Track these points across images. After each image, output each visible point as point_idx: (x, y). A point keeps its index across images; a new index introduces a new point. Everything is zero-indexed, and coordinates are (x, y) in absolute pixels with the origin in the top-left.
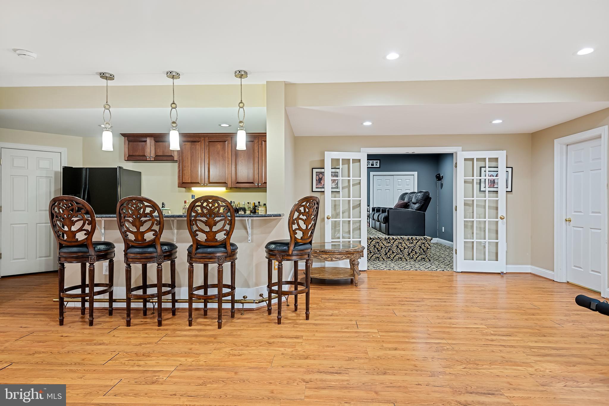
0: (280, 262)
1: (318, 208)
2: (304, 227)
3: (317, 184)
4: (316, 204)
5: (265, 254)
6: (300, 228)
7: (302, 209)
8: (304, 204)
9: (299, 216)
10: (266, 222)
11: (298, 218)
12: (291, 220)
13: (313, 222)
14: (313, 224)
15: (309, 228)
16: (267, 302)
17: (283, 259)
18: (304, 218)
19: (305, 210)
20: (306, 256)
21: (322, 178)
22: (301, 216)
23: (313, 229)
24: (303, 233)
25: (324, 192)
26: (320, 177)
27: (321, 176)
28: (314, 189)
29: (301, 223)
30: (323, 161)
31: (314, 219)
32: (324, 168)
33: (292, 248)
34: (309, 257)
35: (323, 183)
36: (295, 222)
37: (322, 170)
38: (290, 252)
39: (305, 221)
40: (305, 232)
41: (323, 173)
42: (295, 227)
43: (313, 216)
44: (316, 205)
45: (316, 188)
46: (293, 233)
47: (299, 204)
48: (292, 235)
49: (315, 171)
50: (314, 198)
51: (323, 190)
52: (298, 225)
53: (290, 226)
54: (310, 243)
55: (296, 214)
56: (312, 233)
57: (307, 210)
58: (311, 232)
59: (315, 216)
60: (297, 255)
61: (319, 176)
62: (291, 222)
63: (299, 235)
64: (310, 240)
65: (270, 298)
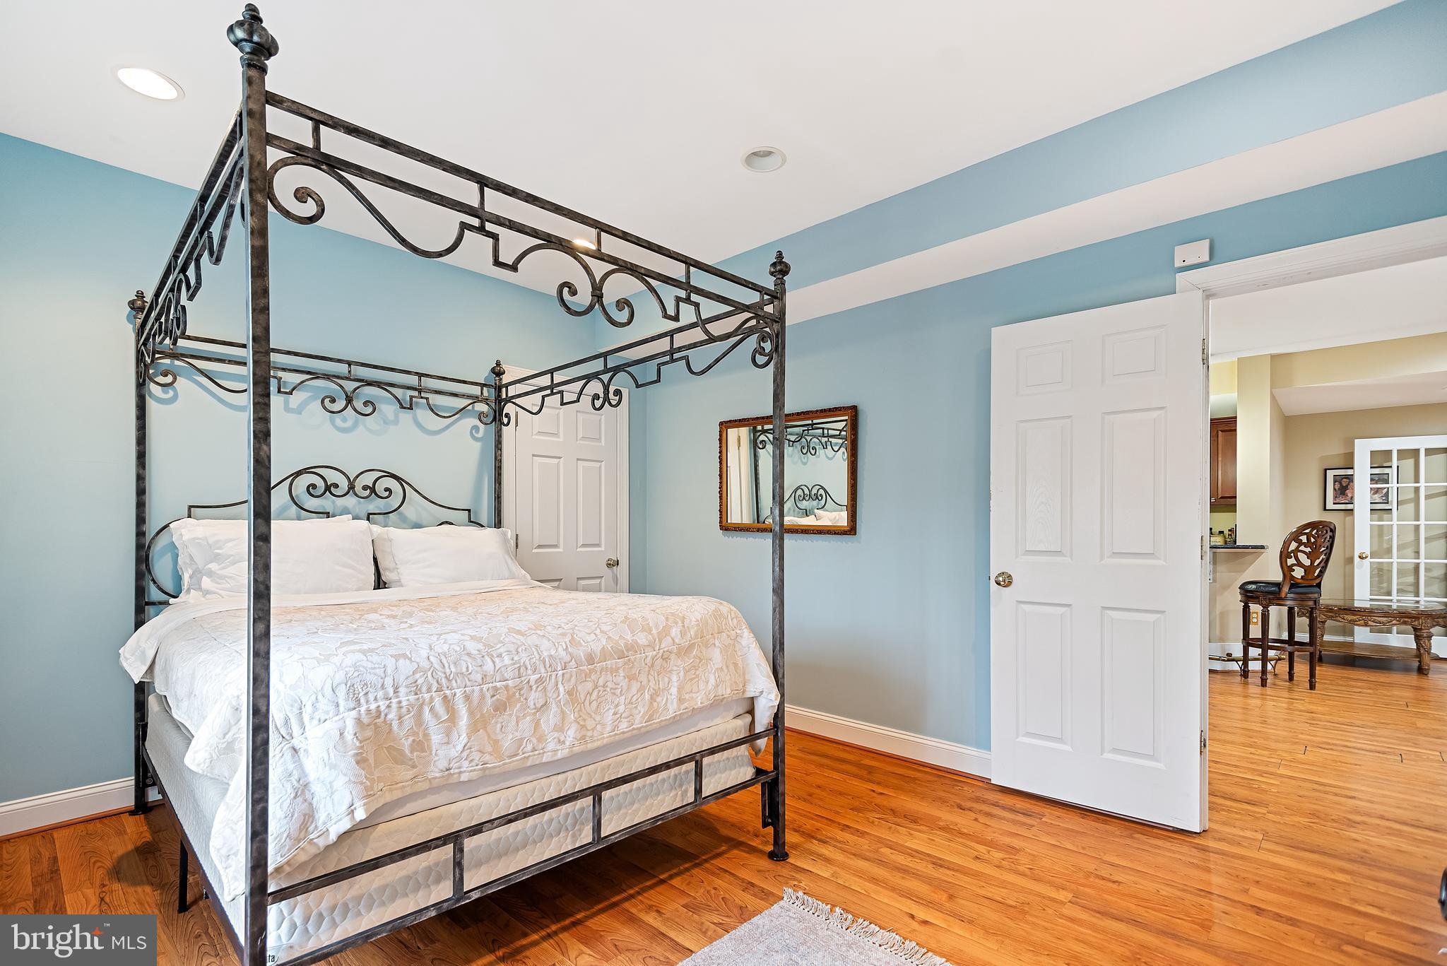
0: (1265, 607)
1: (1333, 538)
2: (1307, 562)
3: (1336, 497)
4: (1329, 531)
5: (1239, 597)
6: (1299, 564)
7: (1304, 538)
8: (1307, 531)
9: (1298, 547)
10: (1237, 556)
11: (1297, 550)
12: (1285, 552)
13: (1323, 556)
14: (1323, 559)
15: (1315, 565)
16: (1241, 663)
17: (1271, 603)
18: (1308, 550)
19: (1308, 539)
20: (1311, 603)
21: (1347, 486)
22: (1302, 548)
23: (1323, 567)
24: (1305, 570)
25: (1352, 510)
26: (1344, 485)
27: (1345, 482)
28: (1330, 505)
29: (1302, 558)
30: (1350, 456)
31: (1325, 552)
32: (1352, 468)
33: (1286, 589)
34: (1315, 604)
35: (1350, 495)
36: (1292, 555)
37: (1349, 472)
38: (1283, 595)
39: (1308, 555)
40: (1306, 569)
41: (1350, 478)
42: (1291, 561)
43: (1323, 549)
44: (1330, 533)
45: (1334, 504)
46: (1286, 570)
47: (1300, 531)
48: (1286, 573)
49: (1330, 474)
50: (1325, 524)
51: (1349, 507)
52: (1297, 558)
53: (1284, 560)
54: (1319, 585)
55: (1293, 545)
56: (1322, 573)
57: (1313, 540)
58: (1321, 571)
59: (1327, 548)
60: (1294, 599)
61: (1341, 483)
62: (1284, 555)
63: (1298, 573)
64: (1318, 581)
65: (1246, 659)
